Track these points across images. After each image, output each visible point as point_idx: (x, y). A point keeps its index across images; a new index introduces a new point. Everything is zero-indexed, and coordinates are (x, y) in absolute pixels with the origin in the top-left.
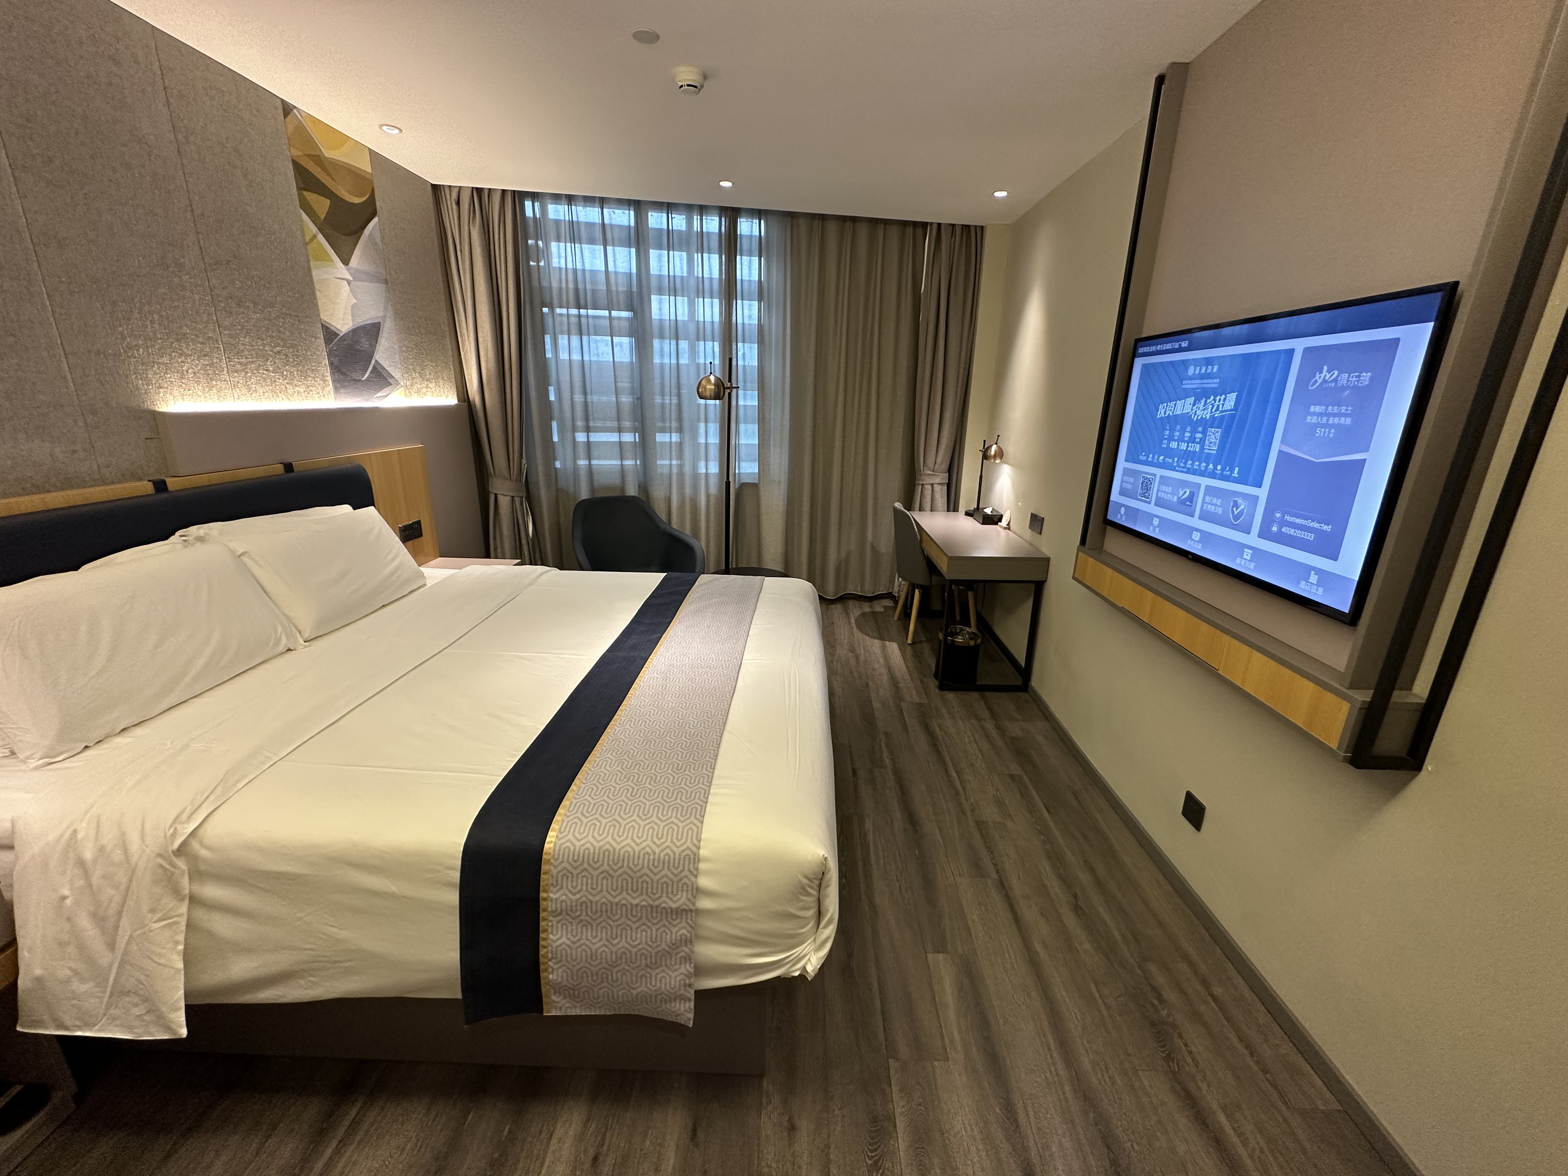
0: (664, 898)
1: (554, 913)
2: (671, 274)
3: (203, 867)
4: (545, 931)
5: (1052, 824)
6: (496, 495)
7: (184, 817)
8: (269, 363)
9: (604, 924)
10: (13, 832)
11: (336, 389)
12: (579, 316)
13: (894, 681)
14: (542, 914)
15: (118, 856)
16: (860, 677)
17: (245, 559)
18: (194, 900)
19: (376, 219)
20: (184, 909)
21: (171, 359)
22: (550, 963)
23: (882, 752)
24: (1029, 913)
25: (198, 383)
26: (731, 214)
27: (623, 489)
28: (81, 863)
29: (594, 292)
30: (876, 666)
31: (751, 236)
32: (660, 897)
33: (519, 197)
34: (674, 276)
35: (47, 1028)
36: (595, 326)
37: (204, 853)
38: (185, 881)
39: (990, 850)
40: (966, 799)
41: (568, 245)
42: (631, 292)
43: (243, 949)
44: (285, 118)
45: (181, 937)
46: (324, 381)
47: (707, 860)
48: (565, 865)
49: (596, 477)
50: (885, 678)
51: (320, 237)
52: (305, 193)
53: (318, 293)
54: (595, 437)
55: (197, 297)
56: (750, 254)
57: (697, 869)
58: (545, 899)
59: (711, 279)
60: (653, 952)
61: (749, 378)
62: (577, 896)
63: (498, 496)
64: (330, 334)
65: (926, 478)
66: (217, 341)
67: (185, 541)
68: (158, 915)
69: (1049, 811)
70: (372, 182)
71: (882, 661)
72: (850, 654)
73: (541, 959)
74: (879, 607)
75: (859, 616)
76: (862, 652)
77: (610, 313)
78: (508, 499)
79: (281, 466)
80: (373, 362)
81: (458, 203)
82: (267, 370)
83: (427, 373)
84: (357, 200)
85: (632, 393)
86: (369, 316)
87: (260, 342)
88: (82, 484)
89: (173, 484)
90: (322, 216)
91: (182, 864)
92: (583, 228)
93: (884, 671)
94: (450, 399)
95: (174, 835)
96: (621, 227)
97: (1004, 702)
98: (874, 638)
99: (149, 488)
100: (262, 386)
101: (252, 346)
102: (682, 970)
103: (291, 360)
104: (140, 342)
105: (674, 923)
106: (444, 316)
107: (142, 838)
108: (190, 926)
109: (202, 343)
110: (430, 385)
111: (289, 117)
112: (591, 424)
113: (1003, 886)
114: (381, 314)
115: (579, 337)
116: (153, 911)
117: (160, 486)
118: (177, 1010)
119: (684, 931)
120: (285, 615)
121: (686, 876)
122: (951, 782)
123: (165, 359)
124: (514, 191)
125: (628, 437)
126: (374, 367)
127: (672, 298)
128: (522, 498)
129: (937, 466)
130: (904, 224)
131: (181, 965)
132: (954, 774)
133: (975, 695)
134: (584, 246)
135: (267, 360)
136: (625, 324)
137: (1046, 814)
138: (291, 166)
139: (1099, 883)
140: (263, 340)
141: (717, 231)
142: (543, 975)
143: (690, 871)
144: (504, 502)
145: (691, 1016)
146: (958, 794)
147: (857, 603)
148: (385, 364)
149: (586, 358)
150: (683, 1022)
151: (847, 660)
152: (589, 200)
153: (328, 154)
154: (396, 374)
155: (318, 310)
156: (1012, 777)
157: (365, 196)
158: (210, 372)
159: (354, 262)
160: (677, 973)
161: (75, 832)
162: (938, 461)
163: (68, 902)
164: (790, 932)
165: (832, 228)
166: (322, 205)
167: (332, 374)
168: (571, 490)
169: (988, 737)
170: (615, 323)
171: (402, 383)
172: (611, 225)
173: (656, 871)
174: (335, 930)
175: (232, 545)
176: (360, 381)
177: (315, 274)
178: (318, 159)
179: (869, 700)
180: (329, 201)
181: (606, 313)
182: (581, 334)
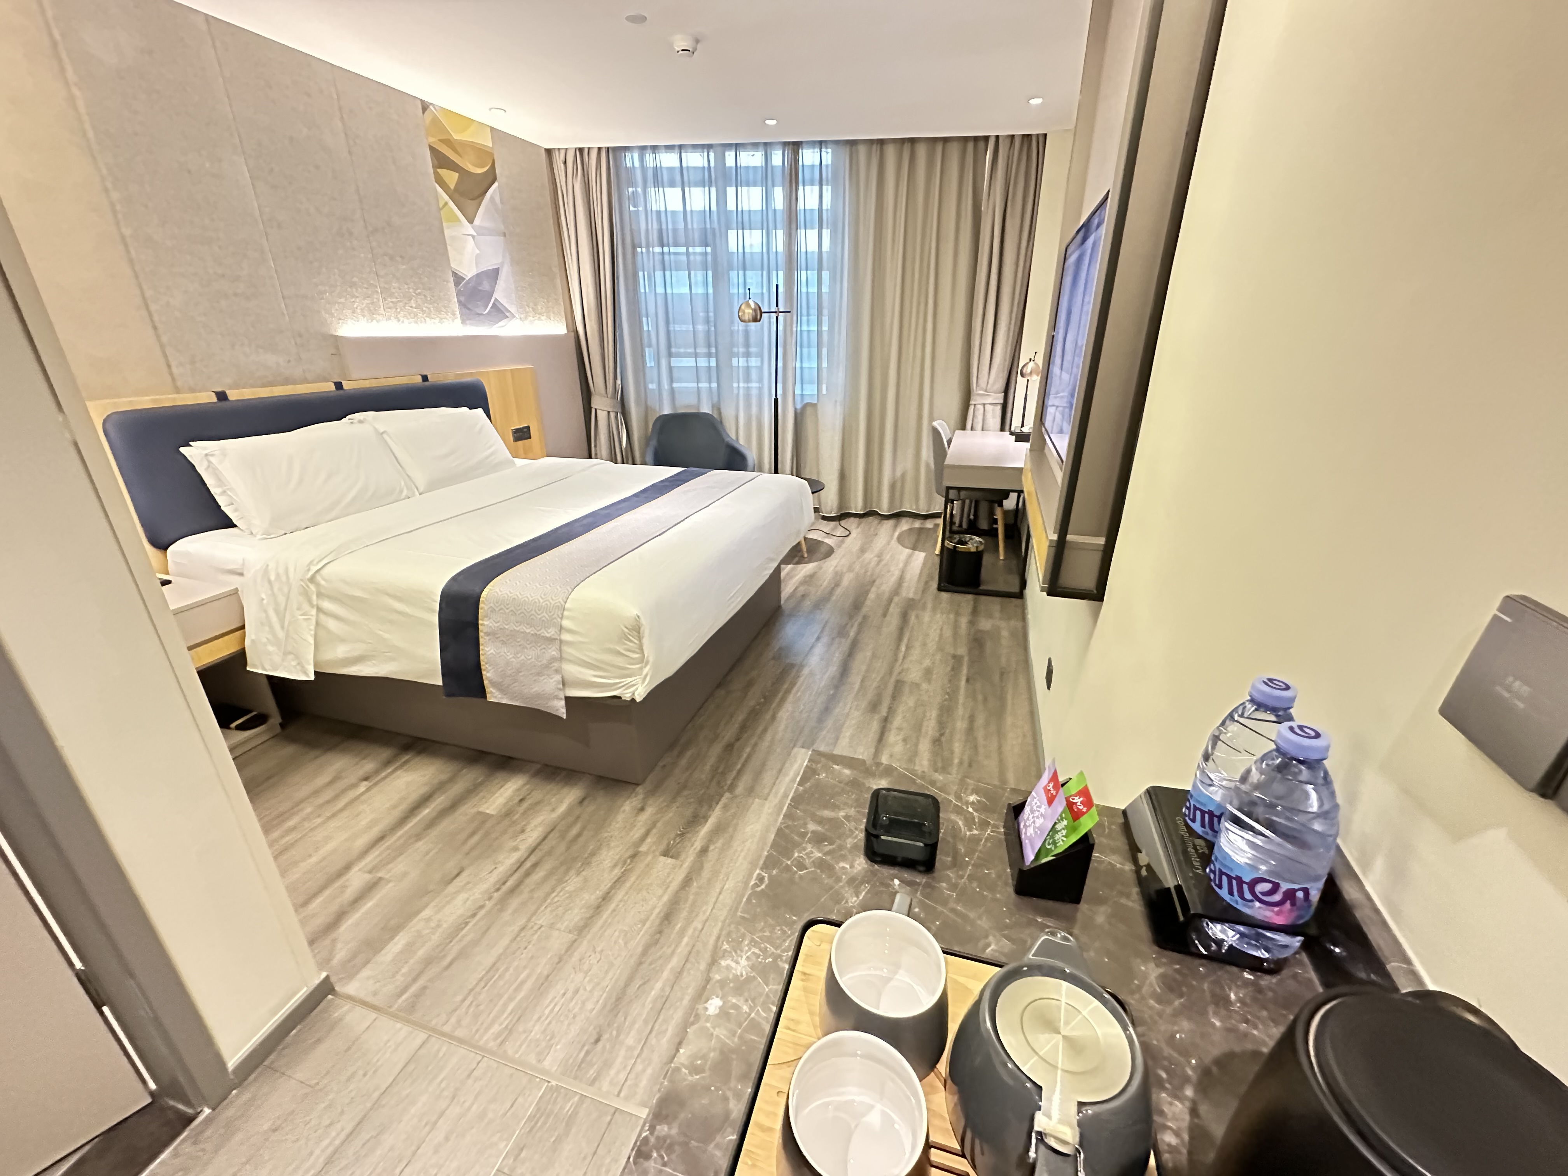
0: (543, 630)
1: (487, 634)
2: (740, 209)
3: (322, 591)
4: (482, 645)
5: (962, 691)
6: (596, 410)
7: (315, 562)
8: (412, 301)
9: (513, 644)
10: (243, 564)
11: (463, 322)
12: (663, 254)
13: (901, 579)
14: (481, 634)
15: (284, 579)
16: (872, 575)
17: (385, 436)
18: (319, 610)
19: (496, 185)
20: (314, 612)
21: (346, 300)
22: (487, 666)
23: (852, 626)
24: (893, 737)
25: (364, 316)
26: (795, 147)
27: (698, 407)
28: (270, 582)
29: (675, 230)
30: (892, 569)
31: (813, 166)
32: (540, 630)
33: (615, 153)
34: (742, 211)
35: (258, 669)
36: (676, 262)
37: (323, 582)
38: (314, 597)
39: (894, 697)
40: (900, 666)
41: (653, 189)
42: (705, 229)
43: (343, 640)
44: (424, 113)
45: (312, 627)
46: (454, 315)
47: (569, 610)
48: (492, 605)
49: (677, 396)
50: (893, 579)
51: (451, 204)
52: (439, 170)
53: (449, 247)
54: (675, 362)
55: (362, 255)
56: (812, 184)
57: (562, 614)
58: (482, 625)
59: (775, 210)
60: (539, 664)
61: (811, 305)
62: (498, 624)
63: (598, 411)
64: (458, 279)
65: (978, 398)
66: (377, 287)
67: (352, 423)
68: (301, 613)
69: (968, 680)
70: (491, 155)
71: (901, 565)
72: (876, 558)
73: (482, 663)
74: (929, 524)
75: (906, 531)
76: (888, 557)
77: (688, 250)
78: (606, 413)
79: (420, 377)
80: (493, 300)
81: (565, 163)
82: (411, 307)
83: (540, 308)
84: (479, 171)
85: (707, 321)
86: (488, 265)
87: (406, 286)
88: (294, 382)
89: (346, 385)
90: (452, 187)
91: (313, 587)
92: (665, 173)
93: (897, 573)
94: (560, 329)
95: (309, 570)
96: (695, 168)
97: (994, 604)
98: (907, 548)
99: (332, 387)
100: (408, 319)
101: (400, 289)
102: (555, 679)
103: (429, 299)
104: (327, 288)
105: (550, 646)
106: (555, 261)
107: (295, 570)
108: (318, 624)
109: (367, 288)
110: (543, 318)
111: (426, 113)
112: (673, 350)
113: (886, 721)
114: (500, 261)
115: (662, 273)
116: (299, 609)
117: (339, 386)
118: (310, 664)
119: (554, 653)
120: (408, 476)
121: (555, 618)
122: (896, 655)
123: (342, 300)
124: (608, 148)
125: (702, 362)
126: (494, 304)
127: (740, 232)
128: (617, 413)
129: (989, 386)
130: (966, 139)
131: (312, 641)
132: (903, 648)
133: (970, 597)
134: (666, 189)
135: (411, 299)
136: (699, 258)
137: (963, 683)
138: (428, 151)
139: (970, 730)
140: (407, 284)
141: (781, 164)
142: (484, 673)
143: (558, 615)
144: (602, 416)
145: (564, 711)
146: (896, 660)
147: (910, 520)
148: (504, 301)
149: (669, 291)
150: (560, 715)
151: (869, 563)
152: (669, 148)
153: (456, 137)
154: (513, 309)
155: (449, 260)
156: (954, 657)
157: (483, 167)
158: (372, 309)
159: (477, 221)
160: (552, 681)
161: (268, 566)
162: (991, 381)
163: (265, 602)
164: (621, 665)
165: (891, 152)
166: (452, 178)
167: (460, 309)
168: (657, 408)
169: (956, 627)
170: (692, 258)
171: (517, 316)
172: (688, 168)
173: (539, 612)
174: (381, 633)
175: (377, 426)
176: (482, 314)
177: (446, 232)
178: (449, 142)
179: (867, 592)
180: (457, 175)
181: (683, 250)
182: (664, 270)
